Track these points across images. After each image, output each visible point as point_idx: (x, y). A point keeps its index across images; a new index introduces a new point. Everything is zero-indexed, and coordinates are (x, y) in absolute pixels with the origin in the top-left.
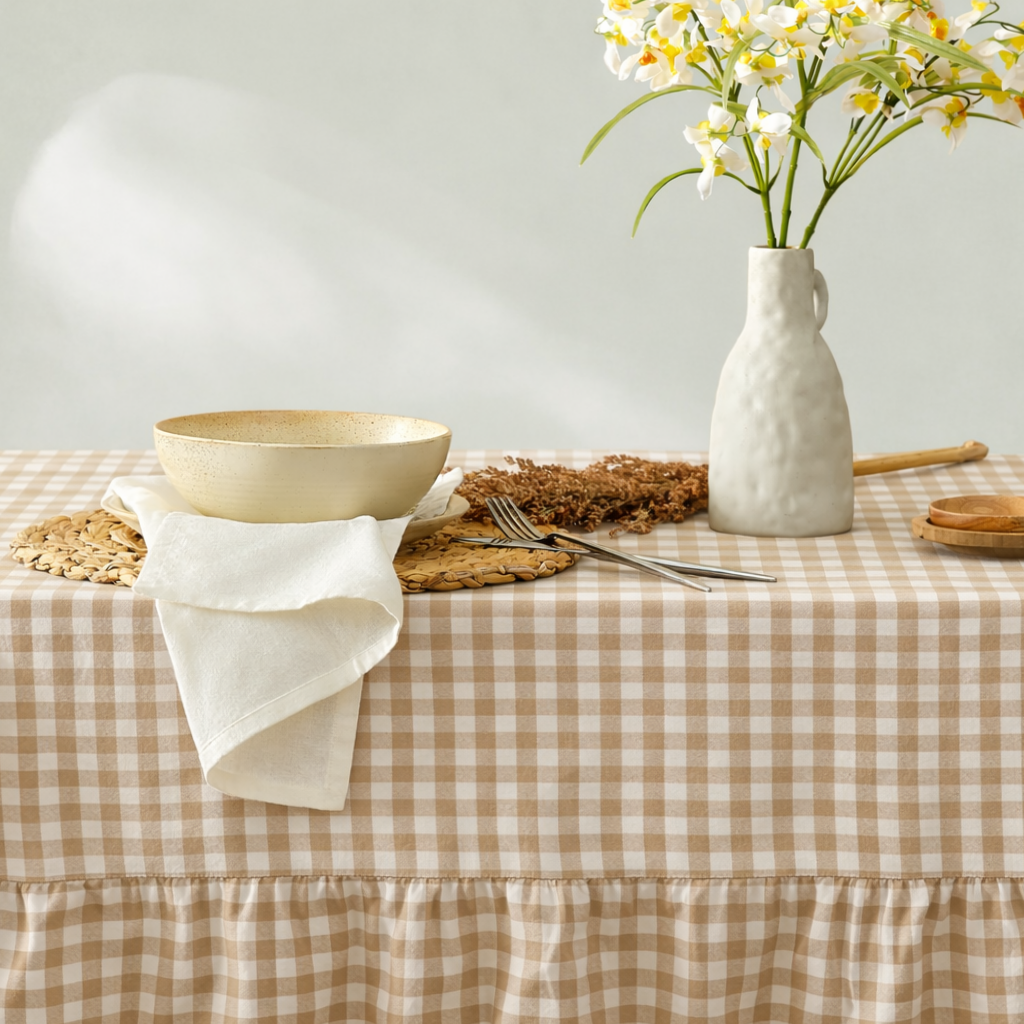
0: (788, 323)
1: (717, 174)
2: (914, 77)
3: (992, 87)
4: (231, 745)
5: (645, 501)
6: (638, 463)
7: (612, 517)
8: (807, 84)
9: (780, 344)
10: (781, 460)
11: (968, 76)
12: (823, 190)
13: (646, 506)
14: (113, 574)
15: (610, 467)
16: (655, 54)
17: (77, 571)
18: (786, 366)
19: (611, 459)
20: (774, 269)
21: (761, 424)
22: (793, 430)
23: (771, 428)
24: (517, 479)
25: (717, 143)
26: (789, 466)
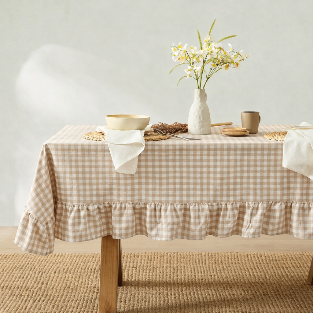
0: (201, 101)
1: (189, 76)
2: (221, 61)
3: (232, 62)
4: (120, 166)
5: (180, 129)
6: (179, 124)
7: (175, 132)
8: (204, 62)
9: (200, 104)
10: (200, 123)
11: (229, 60)
12: (206, 79)
13: (180, 130)
14: (100, 139)
15: (175, 124)
16: (180, 58)
17: (95, 139)
18: (200, 108)
20: (199, 92)
21: (197, 117)
22: (202, 118)
23: (198, 117)
24: (160, 125)
25: (189, 72)
26: (201, 123)
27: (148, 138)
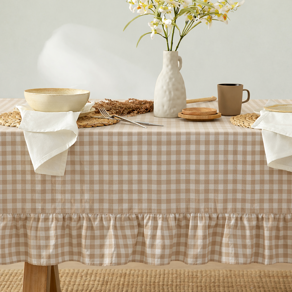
0: (172, 68)
1: (155, 33)
2: (199, 12)
3: (217, 13)
5: (137, 109)
6: (136, 100)
7: (129, 113)
8: (176, 13)
9: (170, 73)
10: (170, 100)
11: (212, 10)
12: (180, 37)
13: (137, 110)
14: (15, 125)
15: (130, 101)
16: (141, 6)
17: (8, 124)
18: (170, 79)
19: (130, 99)
20: (169, 56)
21: (165, 92)
22: (172, 93)
23: (167, 93)
24: (107, 104)
25: (155, 26)
26: (171, 102)
27: (84, 123)
